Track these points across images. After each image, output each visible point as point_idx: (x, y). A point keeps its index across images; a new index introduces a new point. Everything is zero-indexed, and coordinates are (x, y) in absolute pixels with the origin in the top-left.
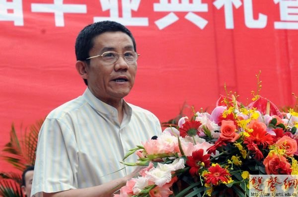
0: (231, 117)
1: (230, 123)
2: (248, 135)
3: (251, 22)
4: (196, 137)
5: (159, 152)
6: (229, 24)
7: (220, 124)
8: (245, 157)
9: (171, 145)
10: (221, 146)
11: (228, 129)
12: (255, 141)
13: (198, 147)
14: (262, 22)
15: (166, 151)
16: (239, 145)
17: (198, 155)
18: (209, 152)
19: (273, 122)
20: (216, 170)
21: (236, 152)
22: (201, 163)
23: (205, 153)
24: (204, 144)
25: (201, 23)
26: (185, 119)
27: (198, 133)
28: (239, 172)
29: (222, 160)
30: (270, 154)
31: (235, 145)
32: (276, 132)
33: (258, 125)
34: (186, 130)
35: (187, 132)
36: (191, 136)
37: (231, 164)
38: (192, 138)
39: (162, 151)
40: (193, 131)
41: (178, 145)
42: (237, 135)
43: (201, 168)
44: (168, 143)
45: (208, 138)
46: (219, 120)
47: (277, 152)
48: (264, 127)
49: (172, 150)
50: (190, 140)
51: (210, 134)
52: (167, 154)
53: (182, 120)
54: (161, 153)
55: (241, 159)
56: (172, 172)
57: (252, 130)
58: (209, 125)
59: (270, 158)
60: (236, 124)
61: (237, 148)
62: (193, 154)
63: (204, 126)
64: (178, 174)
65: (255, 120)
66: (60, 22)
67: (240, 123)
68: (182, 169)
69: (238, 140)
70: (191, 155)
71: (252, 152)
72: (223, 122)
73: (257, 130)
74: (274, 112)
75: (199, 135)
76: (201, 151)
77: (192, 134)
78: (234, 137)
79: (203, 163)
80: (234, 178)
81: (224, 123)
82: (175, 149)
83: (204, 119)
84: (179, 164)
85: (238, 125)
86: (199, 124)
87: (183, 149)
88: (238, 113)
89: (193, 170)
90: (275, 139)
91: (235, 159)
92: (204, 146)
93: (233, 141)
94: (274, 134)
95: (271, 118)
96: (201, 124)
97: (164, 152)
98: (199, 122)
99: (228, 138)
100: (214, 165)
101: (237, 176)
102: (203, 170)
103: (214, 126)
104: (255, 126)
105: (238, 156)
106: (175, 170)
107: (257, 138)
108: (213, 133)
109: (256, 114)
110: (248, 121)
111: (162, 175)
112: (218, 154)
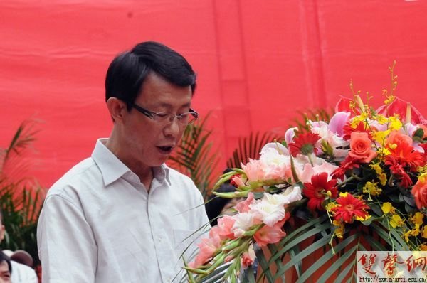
1: (363, 136)
2: (387, 152)
4: (313, 156)
5: (265, 179)
7: (347, 137)
8: (384, 184)
9: (281, 166)
10: (351, 168)
11: (361, 145)
12: (400, 161)
13: (317, 171)
15: (273, 176)
16: (376, 166)
17: (319, 181)
18: (334, 177)
19: (418, 134)
20: (348, 201)
21: (373, 176)
22: (326, 192)
23: (329, 179)
24: (325, 165)
26: (295, 131)
27: (315, 150)
28: (378, 204)
29: (352, 187)
30: (422, 179)
31: (371, 167)
32: (424, 147)
33: (400, 138)
34: (300, 146)
35: (300, 149)
36: (306, 155)
37: (367, 194)
38: (307, 157)
39: (269, 175)
40: (309, 147)
41: (289, 168)
42: (373, 153)
43: (327, 198)
44: (276, 165)
45: (327, 155)
46: (346, 131)
48: (409, 141)
49: (282, 176)
50: (304, 160)
51: (331, 151)
52: (276, 180)
53: (291, 133)
54: (268, 179)
55: (380, 186)
56: (285, 205)
58: (331, 138)
59: (421, 185)
60: (370, 137)
61: (374, 171)
62: (313, 179)
63: (323, 140)
64: (292, 209)
65: (396, 131)
67: (376, 136)
68: (298, 201)
69: (375, 160)
70: (310, 181)
71: (398, 175)
72: (352, 134)
74: (416, 120)
75: (316, 153)
76: (324, 176)
77: (307, 152)
78: (368, 156)
79: (329, 193)
80: (371, 212)
81: (356, 136)
82: (286, 175)
83: (321, 129)
84: (294, 194)
85: (374, 138)
86: (316, 137)
87: (297, 173)
88: (371, 123)
89: (313, 202)
90: (425, 158)
91: (370, 187)
92: (328, 169)
93: (367, 161)
94: (422, 151)
95: (415, 128)
96: (320, 137)
97: (271, 178)
98: (317, 135)
99: (361, 157)
100: (342, 194)
101: (375, 210)
102: (328, 201)
103: (338, 140)
104: (397, 140)
105: (375, 182)
106: (289, 202)
107: (401, 156)
108: (335, 151)
109: (395, 123)
110: (387, 132)
111: (272, 209)
112: (345, 180)
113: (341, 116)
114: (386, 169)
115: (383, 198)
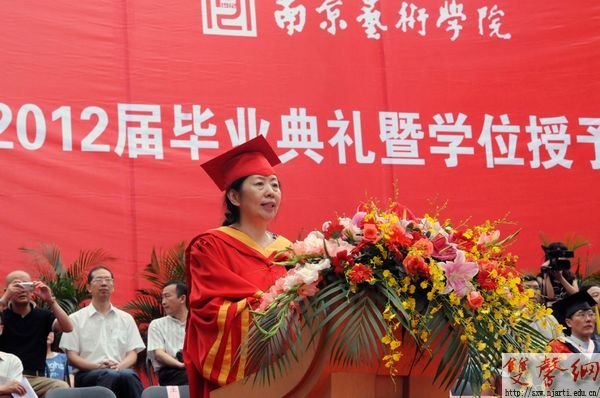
0: (371, 221)
1: (372, 227)
2: (387, 237)
3: (361, 158)
4: (340, 240)
5: (306, 253)
6: (342, 159)
7: (362, 228)
8: (385, 258)
9: (318, 246)
10: (364, 247)
11: (370, 232)
12: (395, 243)
13: (341, 249)
14: (371, 158)
15: (312, 252)
16: (380, 246)
17: (342, 256)
18: (353, 253)
19: (410, 227)
20: (360, 269)
21: (377, 253)
22: (345, 262)
23: (349, 254)
24: (347, 246)
25: (318, 159)
26: (329, 223)
27: (342, 236)
28: (381, 271)
29: (364, 260)
30: (409, 255)
31: (376, 247)
32: (413, 235)
33: (397, 228)
35: (332, 235)
37: (373, 264)
38: (336, 240)
39: (309, 251)
40: (337, 234)
41: (323, 247)
42: (379, 237)
43: (346, 267)
44: (314, 245)
45: (350, 240)
46: (361, 224)
47: (415, 253)
48: (403, 230)
49: (318, 252)
50: (333, 242)
51: (352, 237)
52: (313, 255)
53: (326, 225)
55: (382, 259)
56: (319, 271)
57: (392, 233)
58: (352, 228)
59: (409, 259)
60: (377, 227)
61: (379, 250)
62: (338, 254)
63: (347, 229)
64: (324, 273)
65: (394, 224)
66: (195, 156)
67: (380, 226)
68: (327, 268)
69: (380, 242)
70: (336, 256)
71: (394, 252)
72: (365, 225)
73: (397, 233)
74: (409, 217)
75: (342, 238)
76: (345, 252)
77: (335, 237)
78: (375, 239)
79: (347, 263)
80: (376, 276)
81: (367, 226)
82: (321, 251)
83: (346, 223)
84: (325, 264)
85: (379, 228)
86: (342, 227)
87: (328, 250)
88: (378, 219)
89: (337, 269)
90: (413, 241)
91: (376, 260)
92: (349, 248)
93: (375, 242)
94: (411, 237)
95: (408, 223)
96: (344, 227)
97: (310, 253)
99: (370, 240)
100: (357, 265)
101: (379, 275)
102: (347, 269)
103: (357, 230)
104: (395, 229)
105: (379, 257)
106: (321, 269)
107: (397, 240)
108: (355, 236)
109: (394, 218)
110: (388, 224)
111: (309, 273)
112: (360, 255)
113: (360, 214)
114: (386, 248)
115: (384, 267)
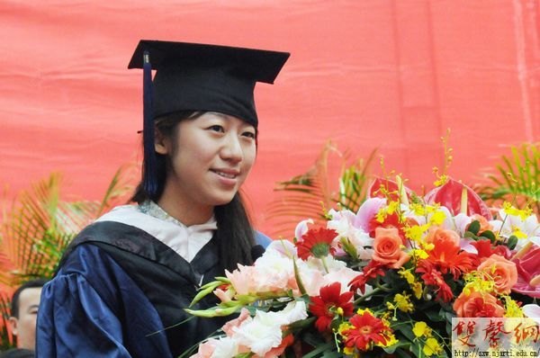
0: (393, 220)
1: (392, 233)
2: (424, 256)
4: (329, 259)
5: (258, 290)
7: (373, 235)
8: (419, 296)
9: (282, 275)
10: (374, 276)
11: (388, 245)
12: (438, 267)
13: (329, 280)
15: (271, 287)
16: (408, 275)
17: (331, 295)
18: (353, 289)
19: (473, 228)
20: (365, 321)
21: (403, 287)
22: (336, 308)
23: (345, 289)
24: (344, 272)
26: (308, 224)
27: (332, 251)
28: (409, 324)
29: (377, 302)
30: (466, 291)
31: (400, 275)
32: (478, 246)
33: (443, 235)
34: (311, 247)
35: (311, 250)
36: (319, 257)
37: (393, 310)
38: (320, 260)
39: (264, 286)
40: (323, 246)
41: (293, 275)
42: (405, 255)
43: (336, 318)
44: (274, 272)
45: (350, 259)
46: (372, 226)
47: (478, 286)
48: (456, 239)
49: (283, 286)
50: (316, 263)
51: (354, 252)
52: (275, 292)
53: (303, 227)
54: (263, 291)
55: (413, 299)
56: (283, 327)
57: (432, 246)
58: (353, 235)
59: (466, 299)
60: (402, 233)
61: (405, 280)
63: (342, 238)
65: (438, 226)
67: (409, 232)
68: (301, 320)
69: (407, 265)
70: (318, 294)
71: (432, 287)
72: (379, 230)
73: (442, 245)
74: (475, 207)
75: (333, 255)
76: (337, 287)
77: (320, 254)
78: (398, 259)
79: (340, 310)
80: (398, 335)
81: (381, 233)
82: (290, 283)
84: (297, 312)
85: (407, 236)
86: (332, 233)
87: (304, 282)
88: (407, 211)
89: (321, 322)
90: (475, 262)
91: (402, 301)
92: (343, 277)
93: (397, 266)
94: (475, 251)
95: (469, 220)
96: (337, 234)
97: (267, 290)
98: (334, 230)
99: (388, 261)
100: (360, 312)
102: (339, 322)
103: (363, 238)
104: (439, 238)
105: (407, 294)
106: (288, 323)
107: (442, 260)
108: (360, 251)
109: (441, 214)
110: (425, 228)
111: (264, 332)
112: (369, 289)
114: (418, 275)
115: (418, 315)
